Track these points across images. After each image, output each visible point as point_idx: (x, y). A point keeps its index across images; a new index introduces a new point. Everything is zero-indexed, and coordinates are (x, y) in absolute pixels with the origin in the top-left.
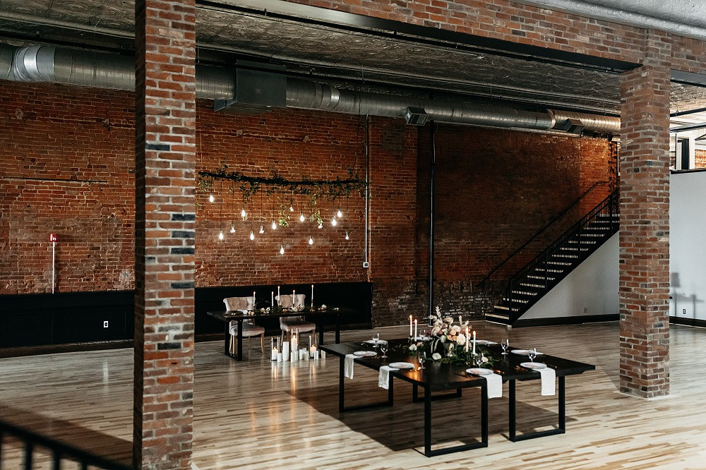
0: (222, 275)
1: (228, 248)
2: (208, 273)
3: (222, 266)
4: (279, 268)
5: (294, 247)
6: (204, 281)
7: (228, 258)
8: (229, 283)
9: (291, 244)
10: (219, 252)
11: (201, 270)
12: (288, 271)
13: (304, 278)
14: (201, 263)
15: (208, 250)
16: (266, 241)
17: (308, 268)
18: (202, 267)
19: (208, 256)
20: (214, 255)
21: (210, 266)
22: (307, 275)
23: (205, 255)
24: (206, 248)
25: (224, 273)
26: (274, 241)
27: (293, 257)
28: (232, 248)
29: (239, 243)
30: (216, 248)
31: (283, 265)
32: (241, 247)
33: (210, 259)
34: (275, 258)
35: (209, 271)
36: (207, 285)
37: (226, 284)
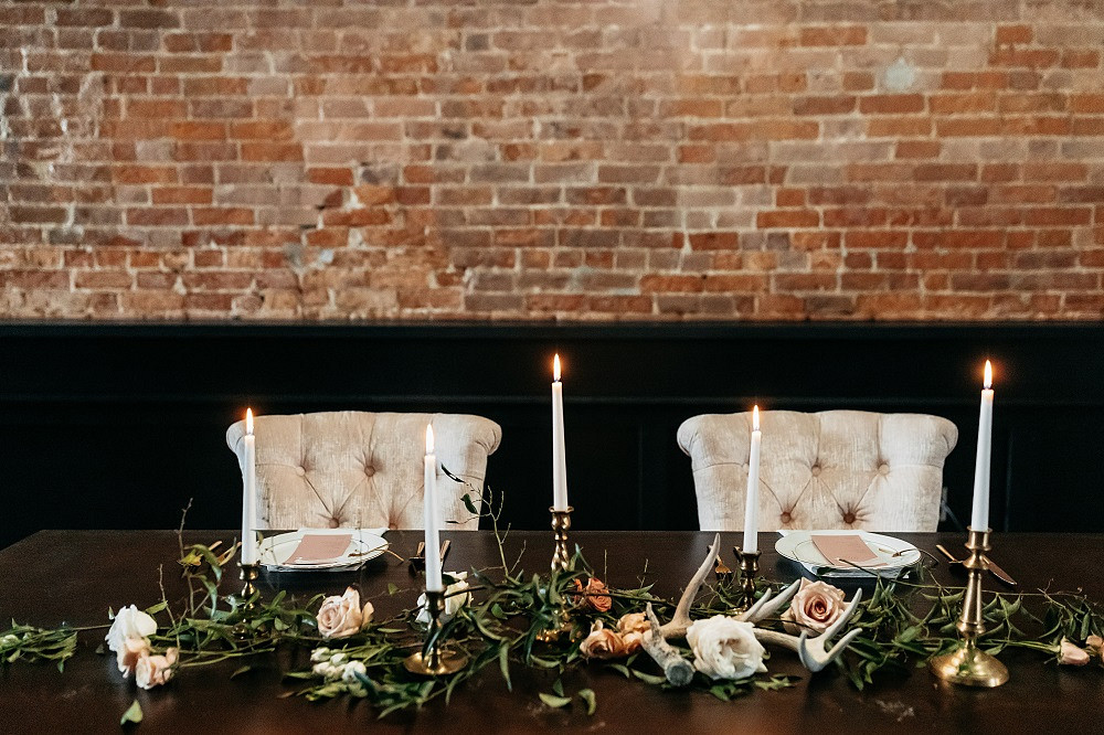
0: (474, 251)
1: (507, 86)
2: (394, 239)
3: (473, 196)
4: (837, 218)
5: (949, 80)
6: (366, 282)
7: (511, 152)
8: (514, 302)
9: (923, 59)
10: (453, 109)
11: (348, 221)
12: (894, 239)
13: (1002, 283)
14: (344, 178)
15: (386, 98)
16: (750, 40)
17: (1035, 218)
18: (353, 203)
19: (389, 133)
20: (422, 130)
21: (399, 195)
22: (1030, 262)
23: (367, 132)
24: (374, 89)
25: (484, 240)
26: (809, 38)
27: (936, 149)
28: (529, 85)
29: (572, 54)
30: (430, 86)
31: (863, 197)
32: (591, 82)
33: (396, 156)
34: (810, 154)
35: (398, 224)
36: (382, 305)
37: (492, 304)
